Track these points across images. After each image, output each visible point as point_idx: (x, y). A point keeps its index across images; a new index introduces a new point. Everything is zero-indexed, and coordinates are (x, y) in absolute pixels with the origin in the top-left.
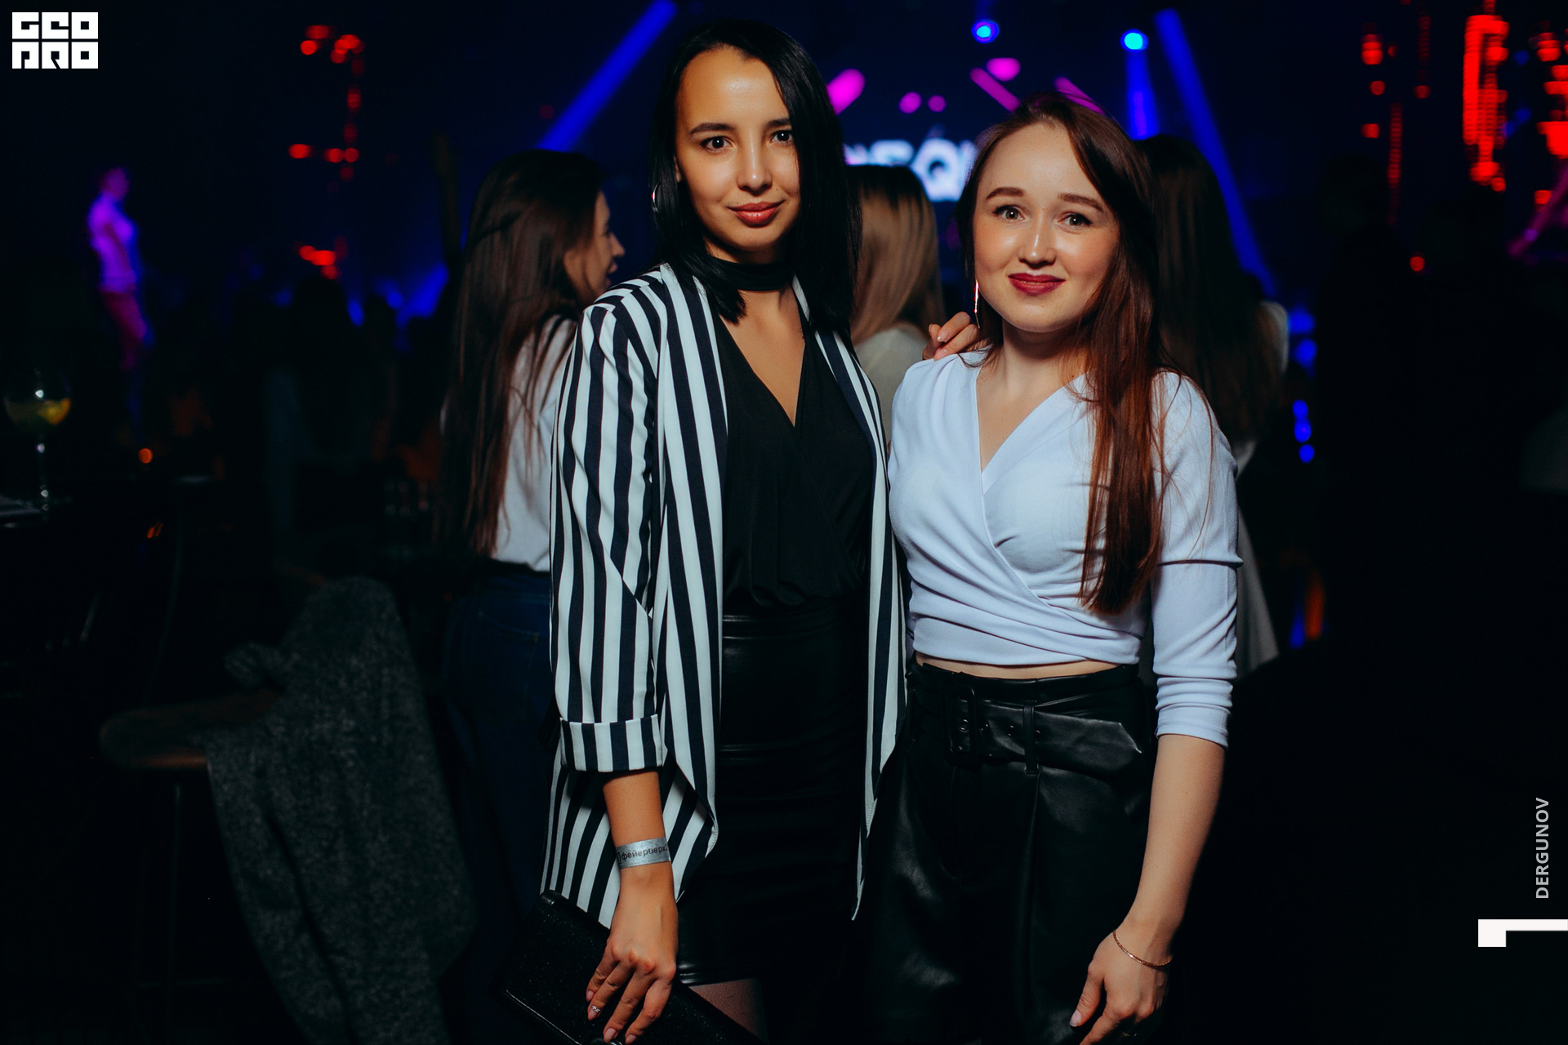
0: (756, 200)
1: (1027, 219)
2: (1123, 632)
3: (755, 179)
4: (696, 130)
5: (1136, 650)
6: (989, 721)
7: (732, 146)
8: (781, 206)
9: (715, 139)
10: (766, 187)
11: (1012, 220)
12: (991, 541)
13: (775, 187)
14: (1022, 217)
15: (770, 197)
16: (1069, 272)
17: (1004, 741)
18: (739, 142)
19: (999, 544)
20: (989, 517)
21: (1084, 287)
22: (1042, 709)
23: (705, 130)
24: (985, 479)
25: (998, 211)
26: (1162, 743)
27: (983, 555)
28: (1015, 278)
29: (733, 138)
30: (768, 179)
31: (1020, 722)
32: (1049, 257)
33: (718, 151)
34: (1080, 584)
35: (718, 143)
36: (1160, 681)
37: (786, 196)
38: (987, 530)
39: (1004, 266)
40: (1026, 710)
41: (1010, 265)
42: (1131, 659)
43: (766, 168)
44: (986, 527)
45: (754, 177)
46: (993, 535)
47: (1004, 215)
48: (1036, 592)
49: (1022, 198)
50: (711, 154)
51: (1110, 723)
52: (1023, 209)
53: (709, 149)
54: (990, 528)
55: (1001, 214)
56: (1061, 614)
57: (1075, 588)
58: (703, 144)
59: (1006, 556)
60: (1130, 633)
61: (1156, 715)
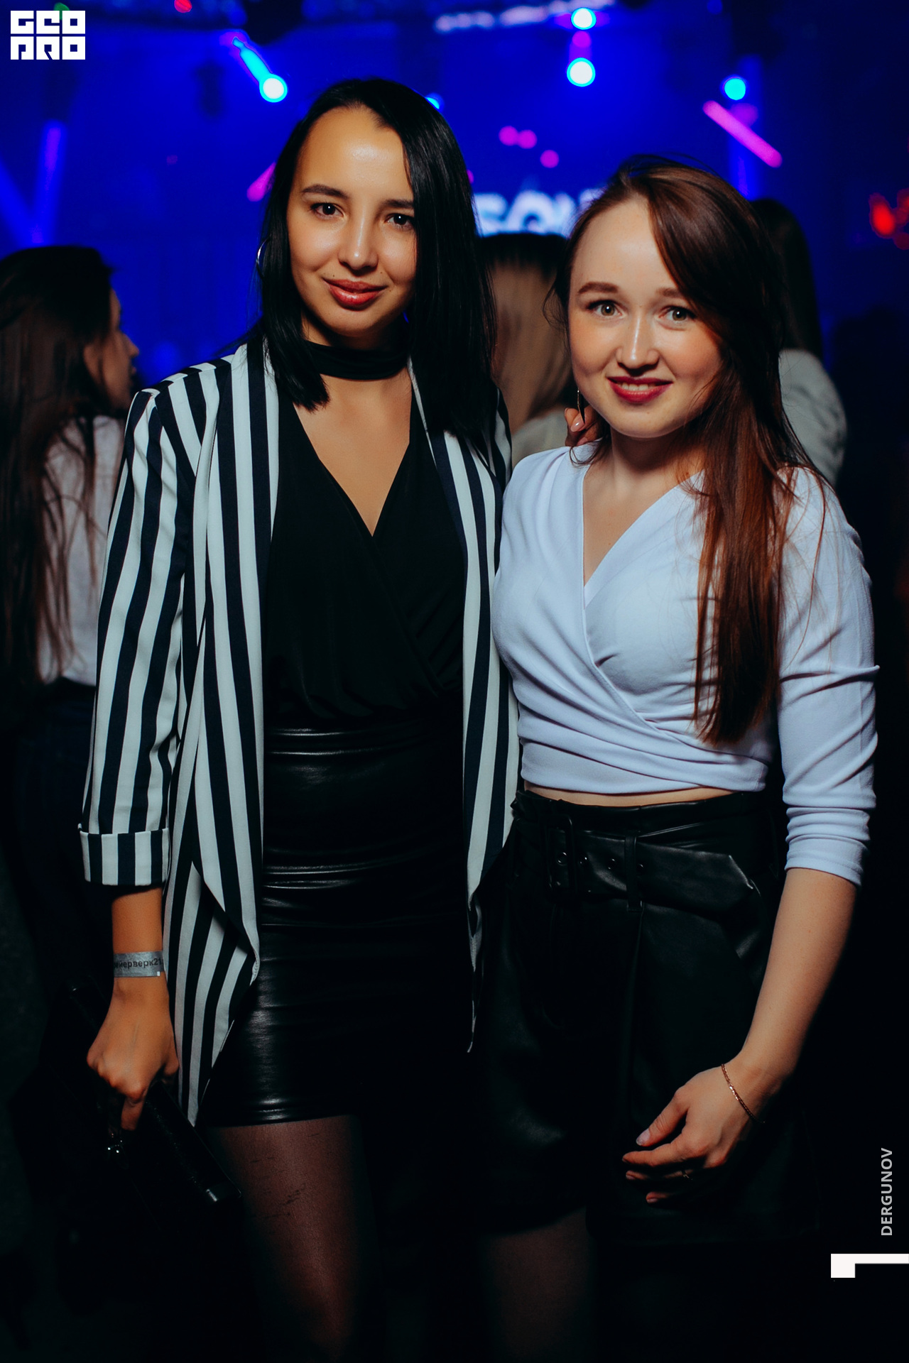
0: (354, 279)
1: (625, 315)
2: (742, 757)
3: (357, 256)
4: (308, 190)
5: (759, 775)
6: (588, 853)
7: (343, 216)
8: (383, 291)
9: (325, 205)
10: (367, 269)
11: (608, 317)
12: (592, 659)
13: (380, 269)
14: (619, 312)
15: (372, 280)
16: (675, 375)
17: (604, 875)
18: (350, 213)
19: (600, 663)
20: (590, 632)
21: (693, 387)
22: (645, 840)
23: (318, 192)
24: (588, 591)
25: (591, 306)
26: (790, 877)
27: (584, 674)
28: (614, 381)
29: (345, 208)
30: (373, 260)
31: (622, 854)
32: (651, 358)
33: (327, 217)
34: (693, 705)
35: (329, 209)
36: (789, 810)
37: (390, 282)
38: (588, 646)
39: (602, 367)
40: (628, 841)
41: (608, 366)
42: (753, 785)
43: (372, 248)
44: (587, 643)
45: (357, 255)
46: (595, 651)
47: (599, 311)
48: (641, 715)
49: (616, 294)
50: (319, 219)
51: (718, 855)
52: (619, 304)
53: (318, 213)
54: (592, 644)
55: (596, 310)
56: (672, 738)
57: (689, 709)
58: (314, 207)
59: (609, 676)
60: (752, 758)
61: (786, 847)
